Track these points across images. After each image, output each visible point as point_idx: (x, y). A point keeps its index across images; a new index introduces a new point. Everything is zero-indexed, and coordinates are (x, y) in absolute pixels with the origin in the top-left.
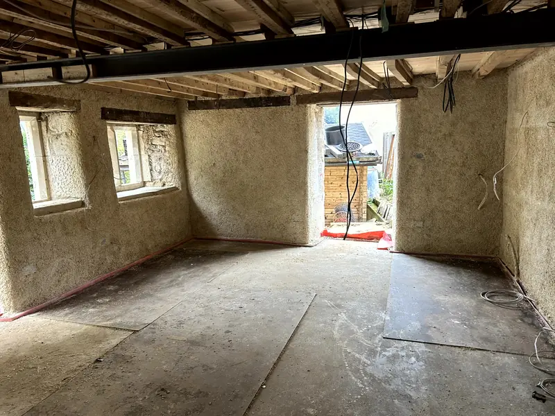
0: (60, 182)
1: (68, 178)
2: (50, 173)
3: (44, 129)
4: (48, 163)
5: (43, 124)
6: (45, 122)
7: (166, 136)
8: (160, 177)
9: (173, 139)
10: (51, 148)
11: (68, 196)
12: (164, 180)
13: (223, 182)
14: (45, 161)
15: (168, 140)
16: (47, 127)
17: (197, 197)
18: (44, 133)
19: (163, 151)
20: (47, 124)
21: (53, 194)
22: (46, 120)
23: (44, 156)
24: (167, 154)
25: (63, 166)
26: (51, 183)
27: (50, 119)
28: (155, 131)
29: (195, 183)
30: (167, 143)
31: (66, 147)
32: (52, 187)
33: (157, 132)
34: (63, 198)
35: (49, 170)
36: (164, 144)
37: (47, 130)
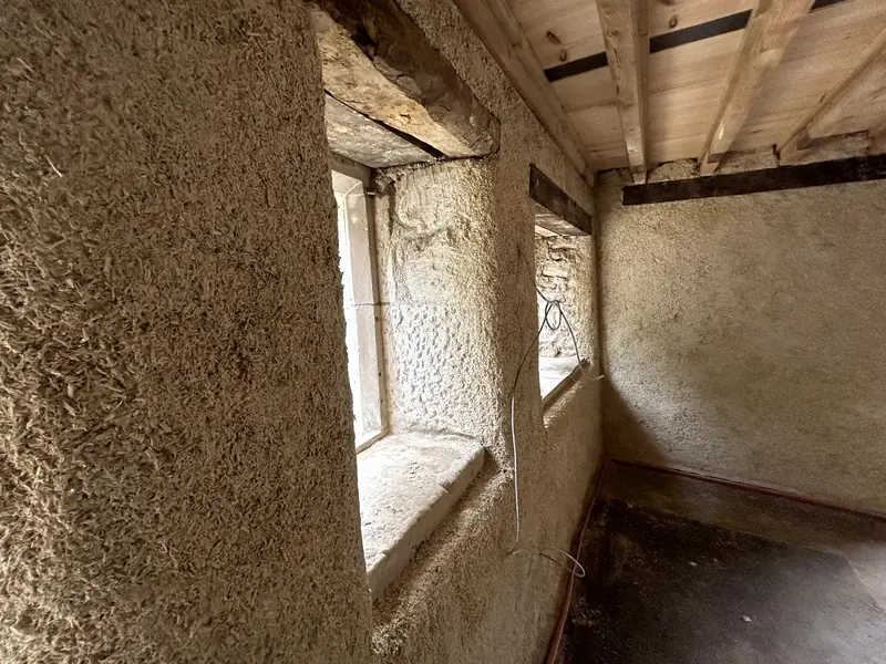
0: (420, 384)
1: (446, 371)
2: (390, 356)
3: (382, 219)
4: (386, 326)
5: (382, 204)
6: (386, 198)
7: (571, 257)
8: (552, 338)
9: (586, 265)
10: (400, 280)
11: (441, 426)
12: (558, 344)
13: (695, 356)
14: (379, 319)
15: (575, 266)
16: (392, 212)
17: (626, 379)
18: (383, 233)
19: (563, 288)
20: (392, 203)
21: (397, 414)
22: (391, 191)
23: (379, 303)
24: (570, 295)
25: (432, 335)
26: (391, 385)
27: (401, 187)
28: (551, 250)
29: (620, 352)
30: (574, 272)
31: (446, 276)
32: (394, 397)
33: (554, 251)
34: (426, 432)
35: (389, 347)
36: (565, 274)
37: (391, 226)
